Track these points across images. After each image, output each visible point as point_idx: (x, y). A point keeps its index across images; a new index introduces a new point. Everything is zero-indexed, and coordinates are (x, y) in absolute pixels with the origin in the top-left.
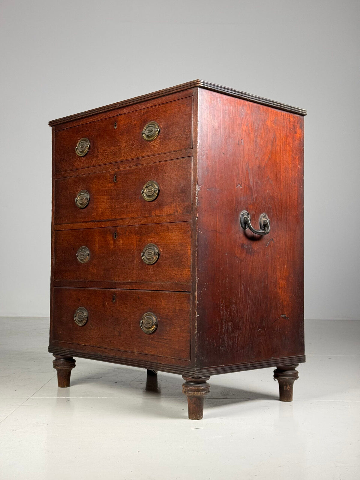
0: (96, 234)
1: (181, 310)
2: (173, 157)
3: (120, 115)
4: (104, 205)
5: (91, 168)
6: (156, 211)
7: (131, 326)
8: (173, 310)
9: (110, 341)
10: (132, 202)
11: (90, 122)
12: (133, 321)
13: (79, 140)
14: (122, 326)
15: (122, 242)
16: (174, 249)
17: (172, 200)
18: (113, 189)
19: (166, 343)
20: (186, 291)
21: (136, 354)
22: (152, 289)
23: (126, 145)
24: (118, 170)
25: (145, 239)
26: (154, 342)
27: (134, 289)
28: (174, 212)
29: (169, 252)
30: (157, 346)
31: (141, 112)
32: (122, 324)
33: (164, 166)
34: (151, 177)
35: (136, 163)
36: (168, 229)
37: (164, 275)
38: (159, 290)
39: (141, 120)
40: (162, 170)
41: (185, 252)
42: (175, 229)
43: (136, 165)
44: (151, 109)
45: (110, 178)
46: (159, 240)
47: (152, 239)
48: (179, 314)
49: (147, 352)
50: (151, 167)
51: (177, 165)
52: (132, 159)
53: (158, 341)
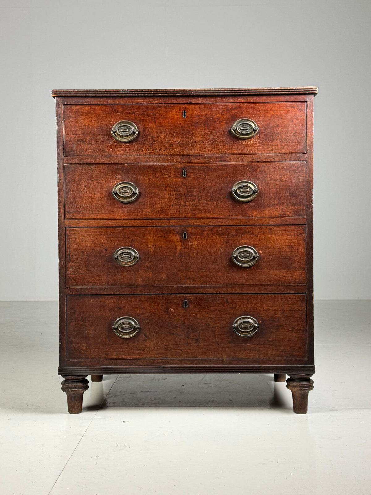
0: (150, 233)
1: (292, 310)
2: (277, 159)
3: (191, 103)
4: (166, 201)
5: (140, 157)
6: (253, 212)
7: (217, 331)
8: (281, 311)
9: (181, 350)
10: (215, 201)
11: (135, 103)
12: (218, 326)
13: (116, 122)
14: (201, 332)
15: (196, 243)
16: (281, 251)
17: (277, 202)
18: (181, 184)
19: (272, 345)
20: (300, 292)
21: (224, 360)
22: (249, 292)
23: (203, 139)
24: (190, 164)
25: (236, 241)
26: (254, 345)
27: (220, 292)
28: (281, 215)
29: (274, 254)
30: (258, 349)
31: (227, 106)
32: (200, 330)
33: (264, 167)
34: (245, 177)
35: (220, 159)
36: (272, 232)
37: (267, 277)
38: (259, 292)
39: (229, 114)
40: (261, 171)
41: (296, 254)
42: (281, 231)
43: (220, 161)
44: (244, 105)
45: (175, 172)
46: (257, 241)
47: (246, 241)
48: (289, 315)
49: (242, 356)
50: (244, 166)
51: (284, 167)
52: (214, 154)
53: (259, 344)
